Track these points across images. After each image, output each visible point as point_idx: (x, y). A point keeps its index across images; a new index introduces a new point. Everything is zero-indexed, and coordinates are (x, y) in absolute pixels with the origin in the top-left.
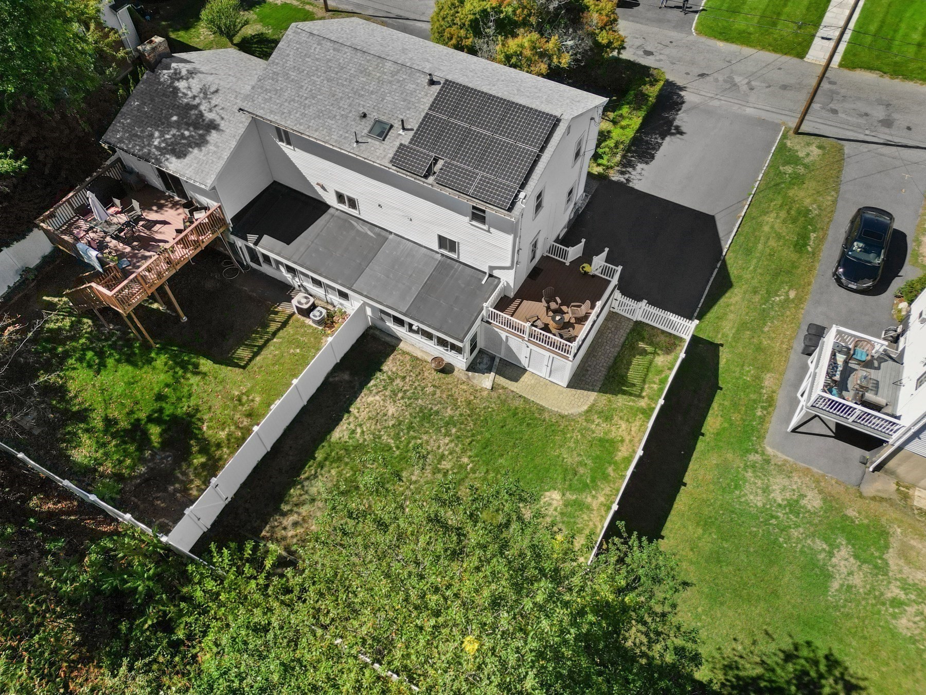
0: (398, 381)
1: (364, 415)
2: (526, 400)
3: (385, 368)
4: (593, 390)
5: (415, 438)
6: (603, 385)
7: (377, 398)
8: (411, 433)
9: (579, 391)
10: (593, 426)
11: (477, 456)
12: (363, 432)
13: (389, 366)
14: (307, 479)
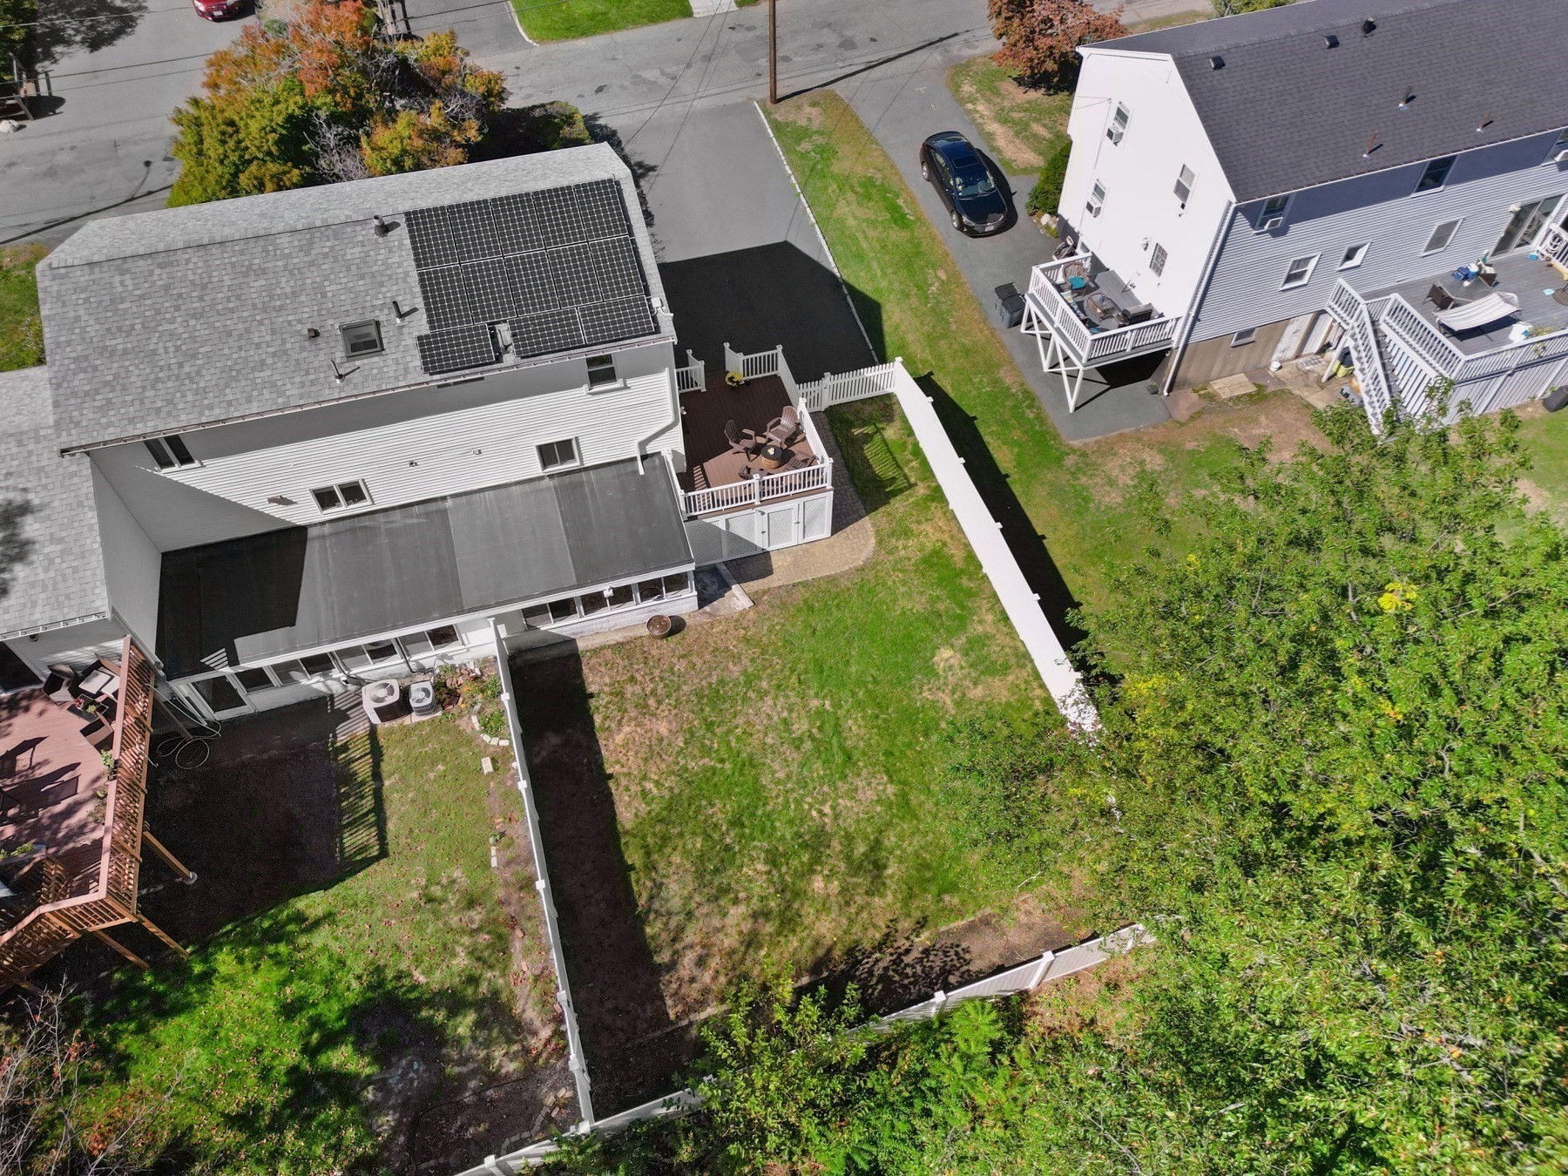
0: (629, 689)
1: (633, 763)
2: (805, 584)
3: (592, 689)
4: (861, 517)
5: (729, 732)
6: (864, 503)
7: (626, 729)
8: (718, 731)
9: (848, 529)
10: (902, 553)
11: (822, 688)
12: (657, 783)
13: (593, 681)
14: (651, 898)
